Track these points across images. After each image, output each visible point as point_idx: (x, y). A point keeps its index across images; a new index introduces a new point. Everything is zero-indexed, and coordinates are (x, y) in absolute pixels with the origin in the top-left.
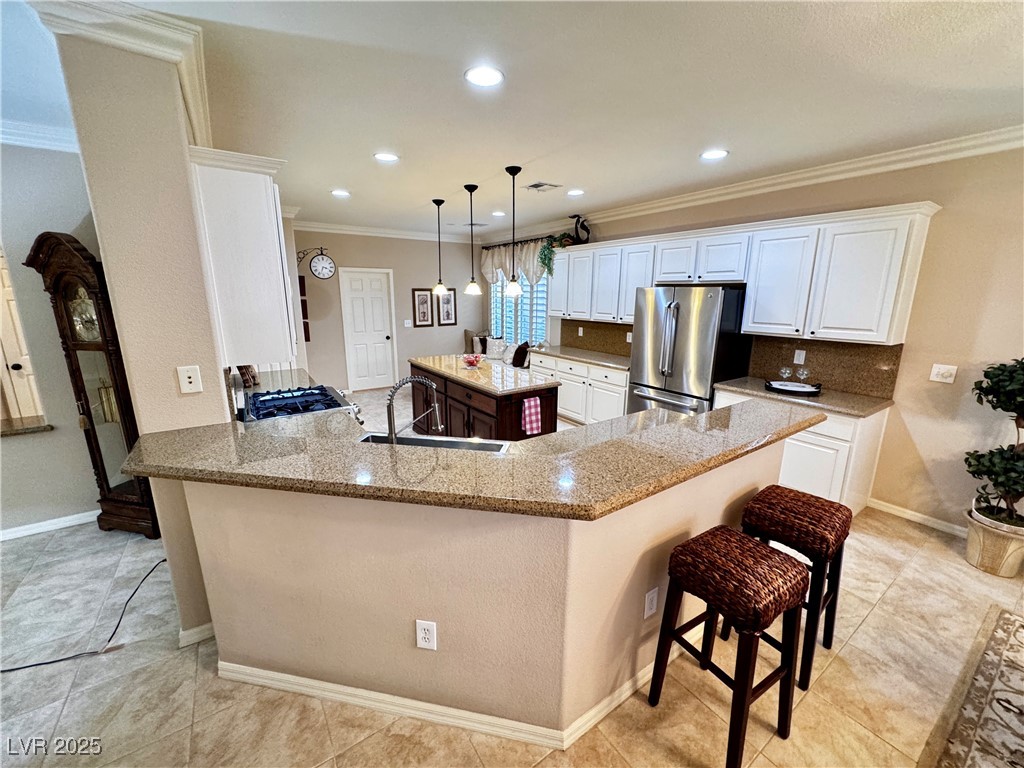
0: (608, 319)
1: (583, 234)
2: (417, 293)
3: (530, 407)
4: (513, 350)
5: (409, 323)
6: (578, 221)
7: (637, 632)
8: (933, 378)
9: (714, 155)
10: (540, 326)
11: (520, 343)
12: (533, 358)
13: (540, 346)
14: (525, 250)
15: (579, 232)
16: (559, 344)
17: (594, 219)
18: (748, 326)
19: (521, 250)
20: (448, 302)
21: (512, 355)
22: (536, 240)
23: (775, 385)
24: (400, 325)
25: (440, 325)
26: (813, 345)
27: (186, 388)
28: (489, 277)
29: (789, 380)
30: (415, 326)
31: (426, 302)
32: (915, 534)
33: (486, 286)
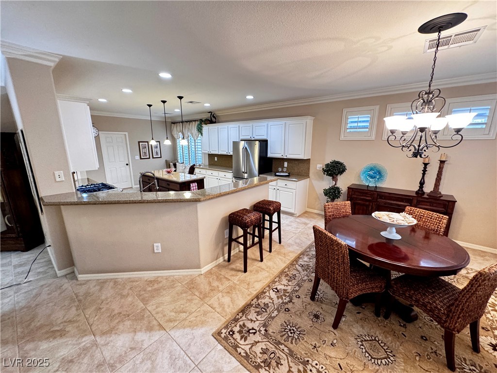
0: (225, 153)
1: (214, 119)
2: (141, 143)
3: (193, 187)
4: (189, 168)
5: (138, 157)
6: (211, 114)
7: (223, 243)
8: (318, 169)
9: (250, 97)
10: (200, 157)
11: (191, 165)
12: (197, 170)
13: (200, 165)
14: (191, 125)
15: (212, 119)
16: (208, 164)
17: (218, 114)
18: (270, 155)
19: (189, 125)
20: (157, 147)
21: (188, 170)
22: (195, 121)
23: (277, 174)
24: (133, 158)
25: (153, 158)
26: (289, 160)
27: (58, 179)
28: (175, 136)
29: (281, 172)
30: (141, 159)
31: (146, 148)
32: (316, 216)
33: (174, 140)
